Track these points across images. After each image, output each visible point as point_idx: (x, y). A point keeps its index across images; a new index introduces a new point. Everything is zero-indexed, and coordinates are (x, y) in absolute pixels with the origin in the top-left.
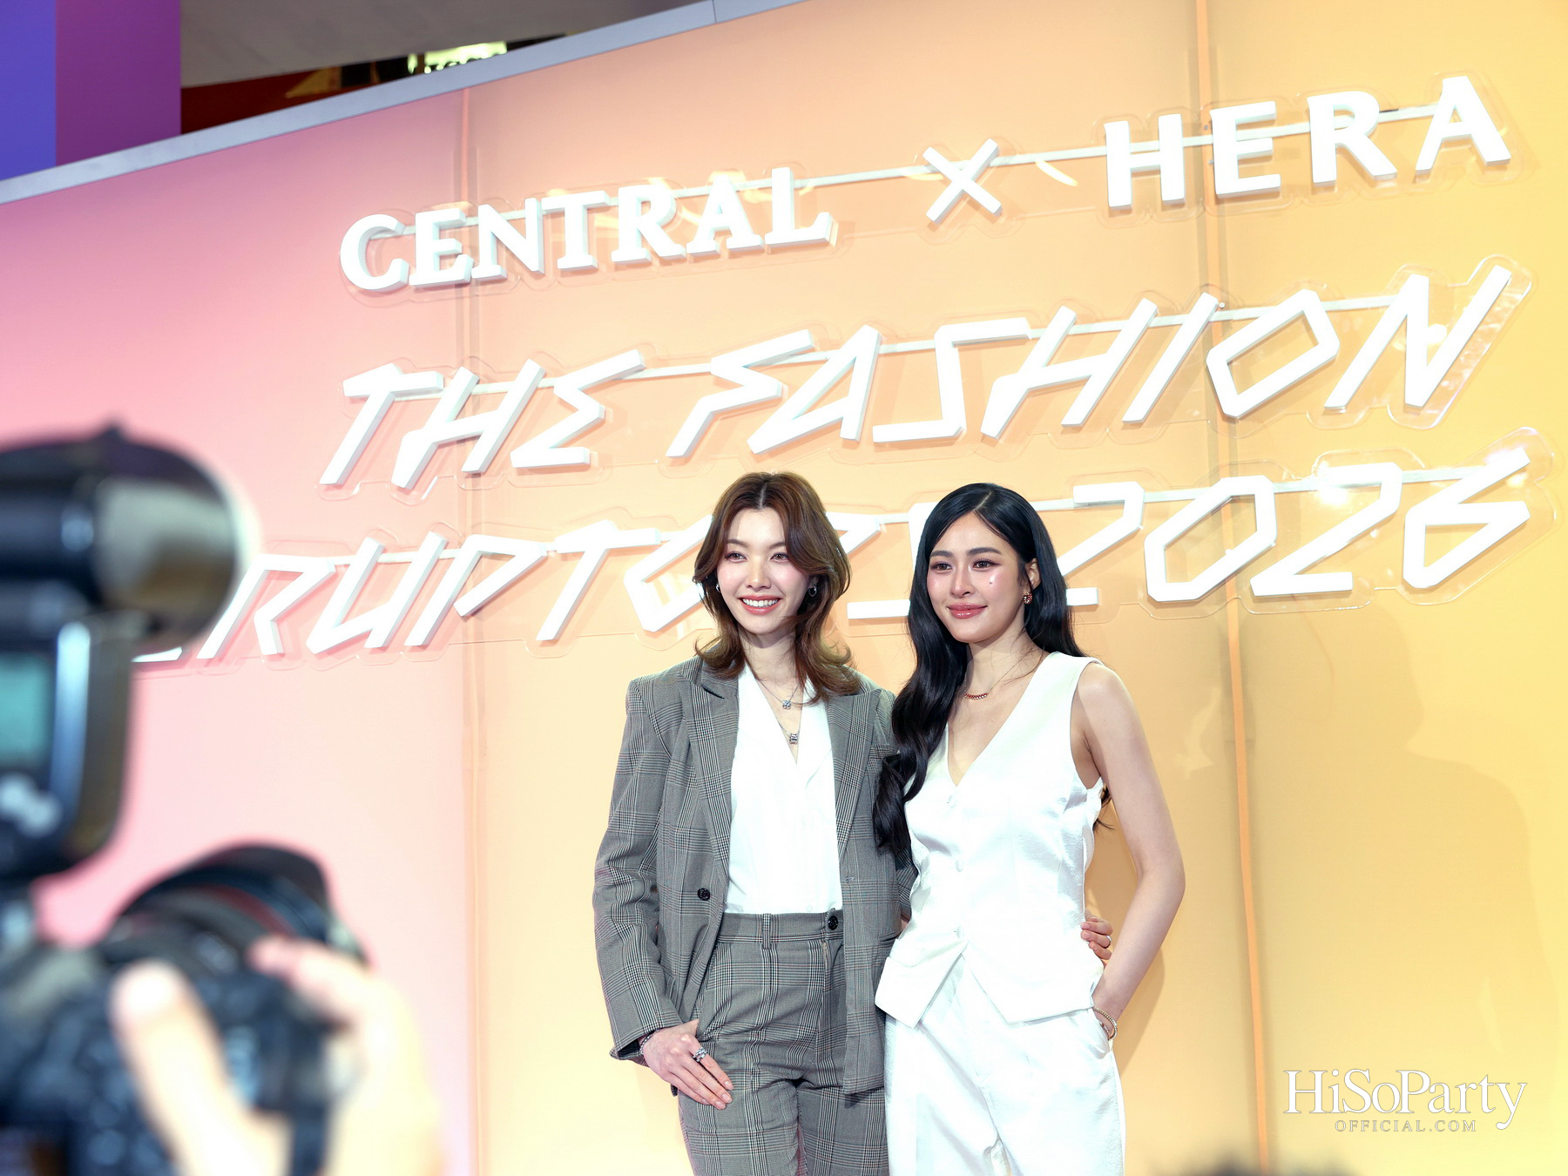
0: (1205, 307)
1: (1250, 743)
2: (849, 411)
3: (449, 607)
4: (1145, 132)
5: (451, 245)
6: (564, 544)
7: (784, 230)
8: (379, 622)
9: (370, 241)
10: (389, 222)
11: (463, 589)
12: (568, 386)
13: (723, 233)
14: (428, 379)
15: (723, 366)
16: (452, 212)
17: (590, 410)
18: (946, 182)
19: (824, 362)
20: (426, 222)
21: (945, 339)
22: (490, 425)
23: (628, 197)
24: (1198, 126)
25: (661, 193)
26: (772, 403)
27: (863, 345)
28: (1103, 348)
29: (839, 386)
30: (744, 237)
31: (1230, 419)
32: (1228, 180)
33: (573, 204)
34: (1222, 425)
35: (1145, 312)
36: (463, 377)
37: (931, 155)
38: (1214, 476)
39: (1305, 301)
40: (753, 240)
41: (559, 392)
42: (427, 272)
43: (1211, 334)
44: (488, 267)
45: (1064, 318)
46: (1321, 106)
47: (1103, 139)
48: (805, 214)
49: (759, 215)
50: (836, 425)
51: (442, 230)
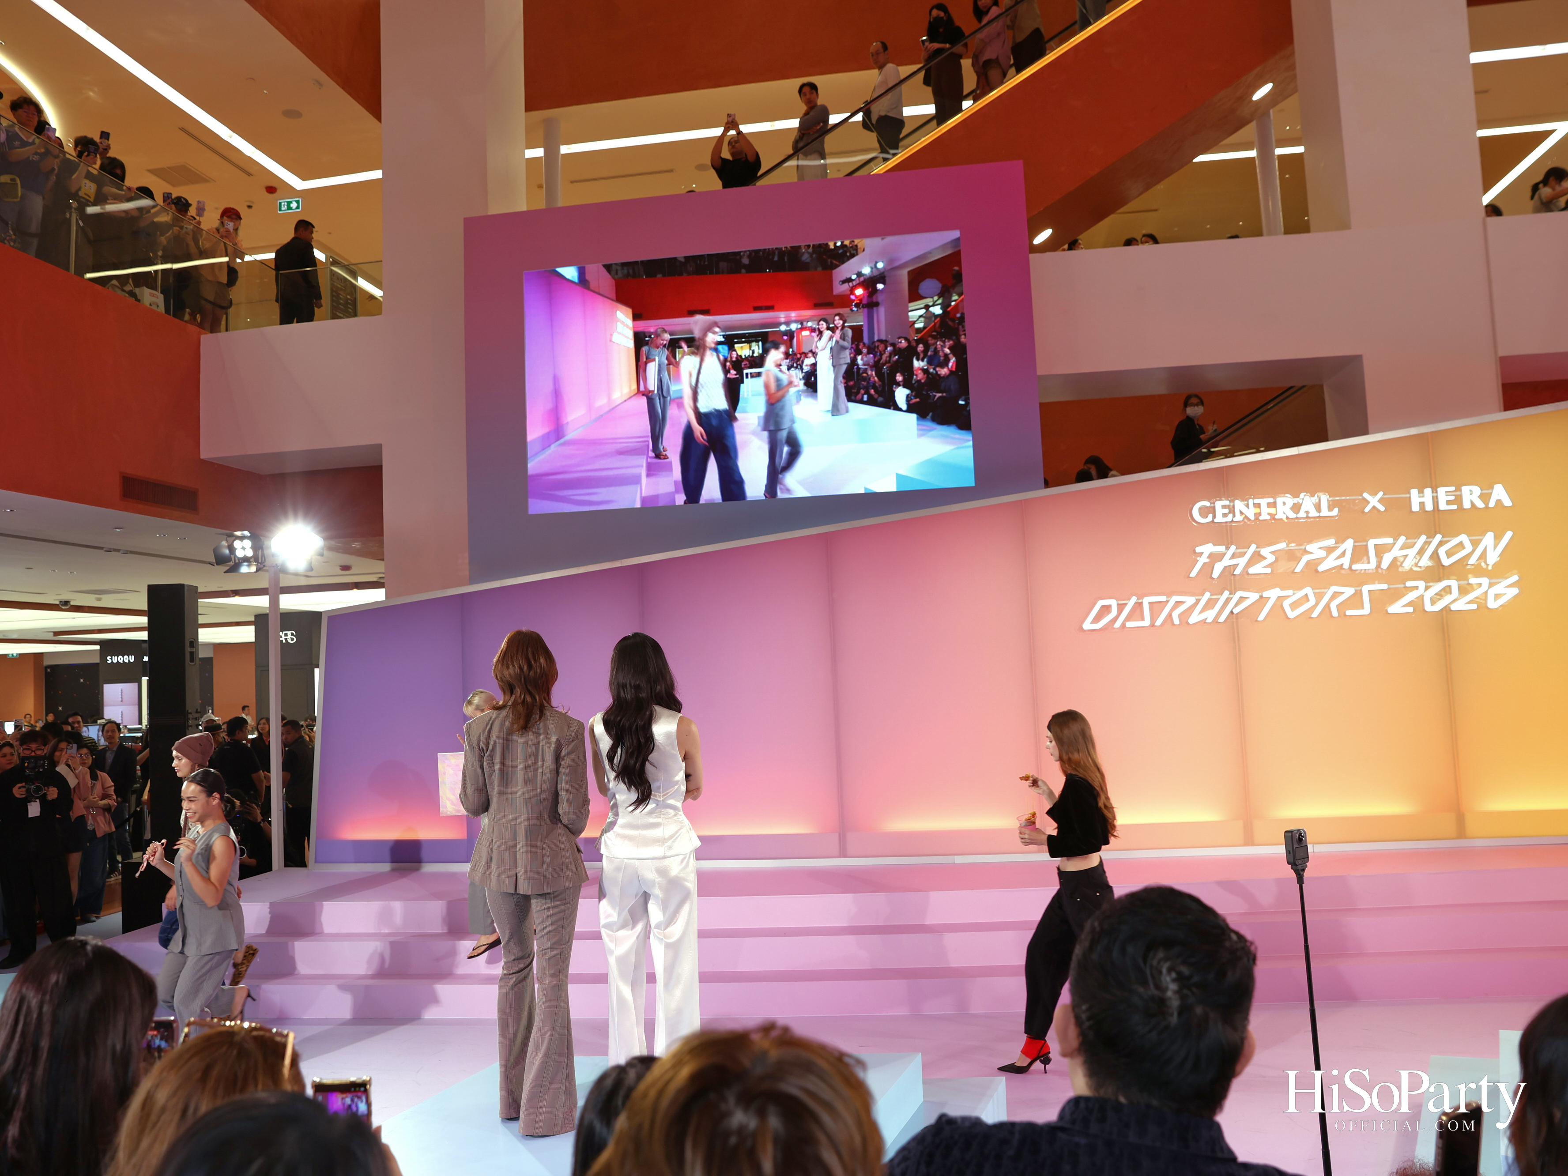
0: (1438, 537)
1: (1449, 646)
2: (1346, 561)
3: (1232, 612)
4: (1421, 492)
5: (1227, 511)
6: (1265, 594)
7: (1325, 512)
8: (1210, 615)
9: (1200, 509)
10: (1207, 504)
11: (1236, 605)
12: (1265, 552)
13: (1307, 512)
14: (1222, 548)
15: (1309, 547)
16: (1227, 503)
17: (1271, 559)
18: (1368, 502)
19: (1339, 547)
20: (1219, 504)
21: (1371, 543)
22: (1242, 562)
23: (1280, 501)
24: (1434, 490)
25: (1290, 500)
26: (1325, 559)
27: (1349, 544)
28: (1412, 547)
29: (1343, 554)
30: (1313, 513)
31: (1443, 566)
32: (1443, 506)
33: (1264, 502)
34: (1441, 567)
35: (1423, 538)
36: (1233, 548)
37: (1366, 495)
38: (1440, 580)
39: (1464, 538)
40: (1317, 514)
41: (1262, 553)
42: (1219, 519)
43: (1441, 544)
44: (1239, 518)
45: (1402, 539)
46: (1465, 489)
47: (1409, 493)
48: (1330, 509)
49: (1318, 507)
50: (1342, 565)
51: (1224, 507)
